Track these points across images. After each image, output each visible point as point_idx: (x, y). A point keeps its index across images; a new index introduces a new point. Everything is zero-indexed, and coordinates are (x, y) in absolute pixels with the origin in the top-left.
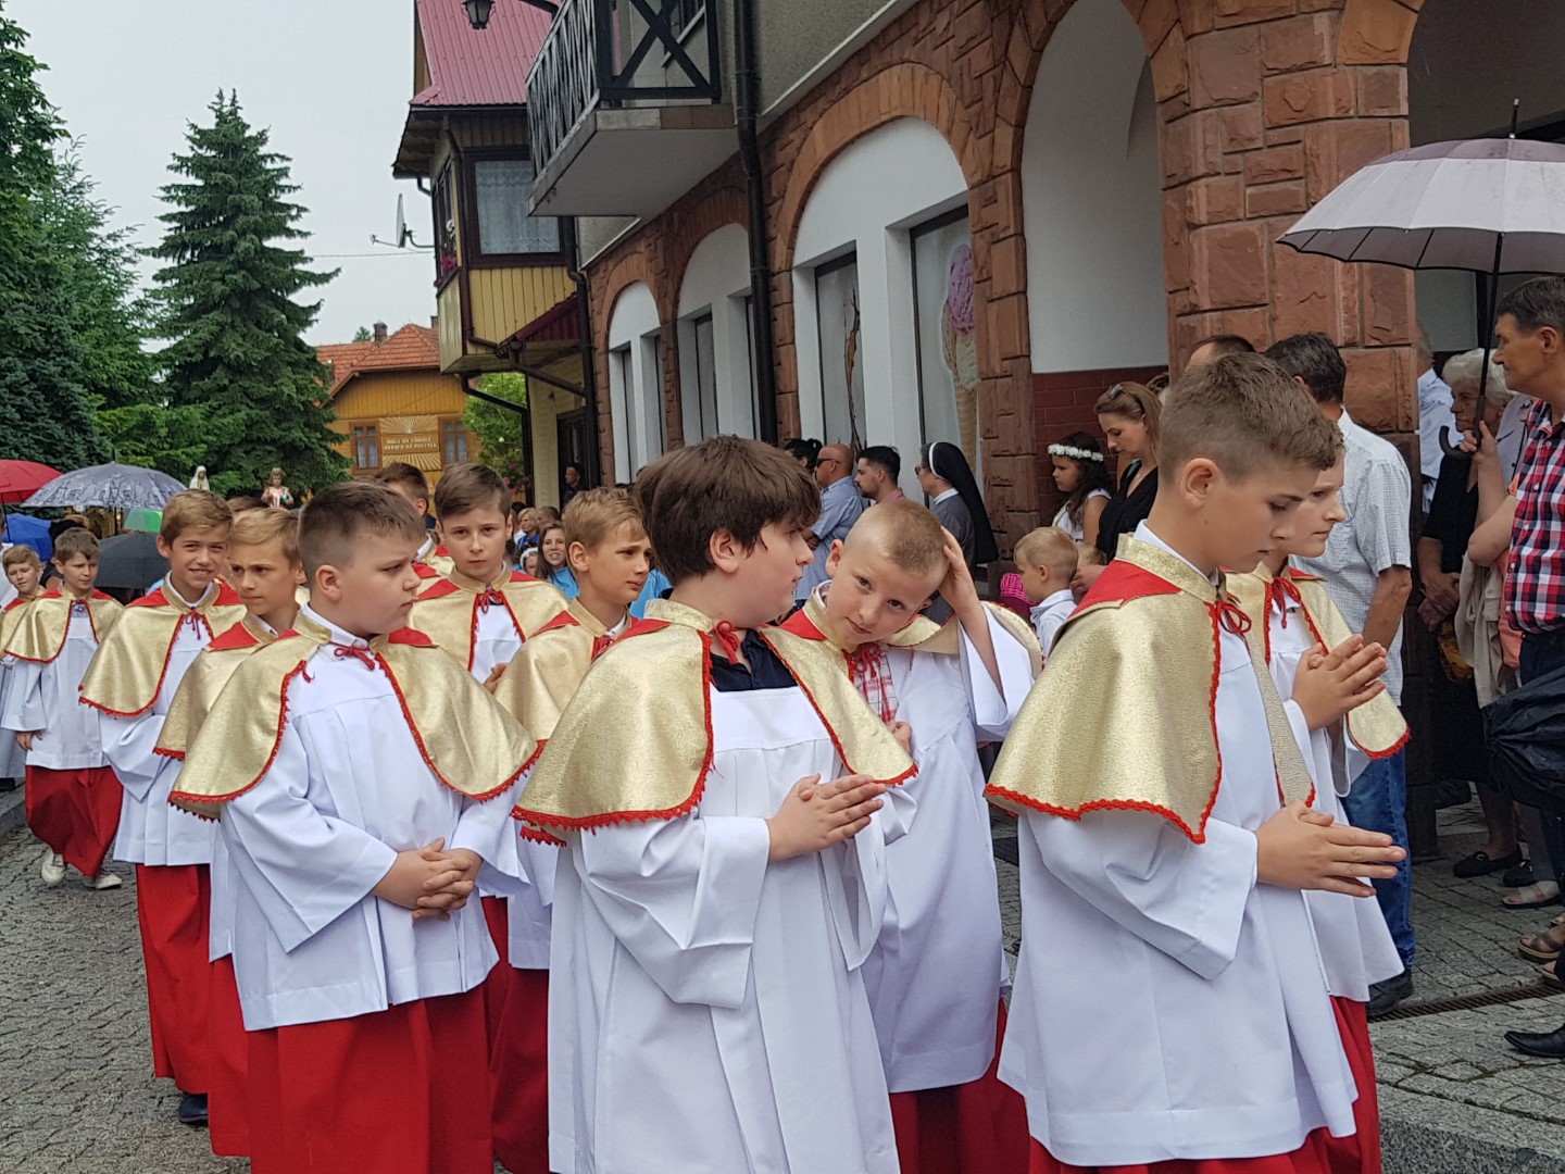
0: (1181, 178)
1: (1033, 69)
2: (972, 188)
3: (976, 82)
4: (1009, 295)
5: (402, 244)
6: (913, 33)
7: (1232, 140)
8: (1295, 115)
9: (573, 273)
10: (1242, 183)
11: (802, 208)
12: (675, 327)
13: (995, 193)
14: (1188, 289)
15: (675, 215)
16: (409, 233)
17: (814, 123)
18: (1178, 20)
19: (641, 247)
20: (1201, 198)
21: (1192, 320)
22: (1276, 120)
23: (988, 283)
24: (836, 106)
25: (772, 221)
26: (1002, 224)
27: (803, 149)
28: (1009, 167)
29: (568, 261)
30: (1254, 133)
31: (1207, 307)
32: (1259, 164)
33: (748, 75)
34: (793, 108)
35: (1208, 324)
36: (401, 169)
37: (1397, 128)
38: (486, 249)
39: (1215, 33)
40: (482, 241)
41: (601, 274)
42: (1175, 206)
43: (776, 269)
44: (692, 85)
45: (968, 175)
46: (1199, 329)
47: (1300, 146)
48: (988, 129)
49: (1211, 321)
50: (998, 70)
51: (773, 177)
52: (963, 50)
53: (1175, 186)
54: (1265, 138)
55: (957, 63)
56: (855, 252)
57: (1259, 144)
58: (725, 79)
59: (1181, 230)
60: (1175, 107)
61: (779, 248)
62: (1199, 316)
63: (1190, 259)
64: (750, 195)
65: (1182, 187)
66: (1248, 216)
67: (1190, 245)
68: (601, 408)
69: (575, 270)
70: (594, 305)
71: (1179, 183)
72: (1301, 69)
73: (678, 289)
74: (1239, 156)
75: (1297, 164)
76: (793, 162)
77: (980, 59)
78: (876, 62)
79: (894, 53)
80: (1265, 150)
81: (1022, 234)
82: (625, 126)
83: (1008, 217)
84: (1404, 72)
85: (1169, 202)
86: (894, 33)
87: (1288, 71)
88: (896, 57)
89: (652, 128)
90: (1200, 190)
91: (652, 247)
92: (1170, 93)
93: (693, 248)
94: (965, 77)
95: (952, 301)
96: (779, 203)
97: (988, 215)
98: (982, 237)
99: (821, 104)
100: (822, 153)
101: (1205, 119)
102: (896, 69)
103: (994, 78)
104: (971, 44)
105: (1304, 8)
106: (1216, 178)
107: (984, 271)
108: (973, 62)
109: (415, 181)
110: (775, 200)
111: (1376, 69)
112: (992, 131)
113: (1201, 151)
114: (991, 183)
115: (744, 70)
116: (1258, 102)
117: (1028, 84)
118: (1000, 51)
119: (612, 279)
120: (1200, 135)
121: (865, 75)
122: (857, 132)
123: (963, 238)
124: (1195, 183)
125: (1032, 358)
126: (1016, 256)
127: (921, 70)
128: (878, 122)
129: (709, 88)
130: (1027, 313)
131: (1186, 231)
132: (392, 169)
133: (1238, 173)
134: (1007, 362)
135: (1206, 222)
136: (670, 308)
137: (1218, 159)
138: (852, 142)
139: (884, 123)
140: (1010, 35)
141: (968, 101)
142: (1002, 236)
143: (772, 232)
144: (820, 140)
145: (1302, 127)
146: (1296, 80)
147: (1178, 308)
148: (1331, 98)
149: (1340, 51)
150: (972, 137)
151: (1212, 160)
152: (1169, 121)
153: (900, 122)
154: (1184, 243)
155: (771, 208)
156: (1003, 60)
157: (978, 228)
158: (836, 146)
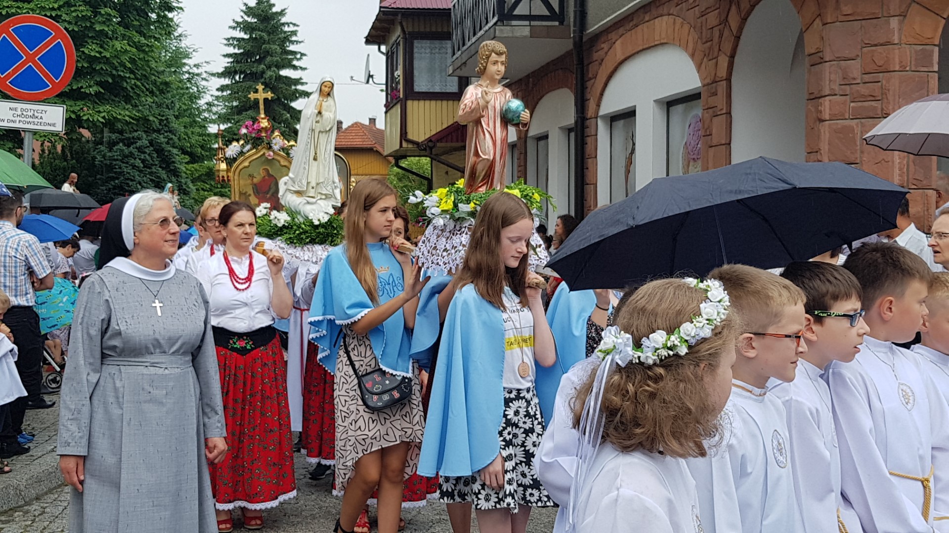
0: (816, 94)
1: (741, 29)
2: (704, 86)
3: (710, 31)
4: (721, 145)
5: (368, 82)
7: (844, 78)
8: (878, 68)
10: (848, 100)
11: (606, 85)
12: (526, 142)
13: (716, 91)
14: (817, 152)
16: (372, 76)
17: (616, 40)
18: (820, 15)
20: (826, 106)
22: (868, 70)
23: (710, 137)
24: (630, 32)
25: (588, 90)
26: (720, 107)
27: (609, 54)
28: (725, 78)
30: (855, 76)
32: (858, 91)
33: (581, 11)
34: (604, 31)
36: (370, 40)
37: (932, 78)
38: (417, 89)
39: (838, 23)
40: (415, 84)
42: (813, 109)
43: (589, 116)
44: (548, 13)
45: (702, 80)
47: (880, 84)
48: (714, 57)
50: (722, 26)
51: (590, 66)
52: (703, 13)
53: (813, 99)
54: (862, 79)
55: (699, 20)
56: (635, 111)
57: (859, 81)
58: (567, 12)
59: (815, 122)
60: (815, 59)
61: (591, 105)
63: (819, 137)
64: (577, 74)
65: (817, 100)
66: (851, 117)
67: (819, 130)
71: (815, 98)
72: (882, 45)
74: (848, 86)
75: (877, 93)
76: (602, 60)
77: (713, 19)
78: (654, 12)
79: (665, 9)
80: (861, 85)
81: (730, 114)
82: (510, 35)
83: (723, 104)
84: (936, 49)
85: (810, 107)
87: (876, 45)
88: (665, 11)
89: (525, 37)
90: (826, 102)
92: (813, 51)
93: (540, 100)
94: (704, 28)
95: (688, 144)
96: (593, 81)
97: (712, 101)
98: (707, 112)
99: (621, 30)
100: (620, 57)
101: (831, 66)
102: (665, 18)
103: (720, 30)
104: (707, 11)
105: (885, 14)
106: (835, 97)
107: (708, 131)
108: (708, 21)
109: (376, 47)
110: (591, 79)
111: (921, 47)
112: (717, 57)
113: (828, 82)
114: (714, 85)
115: (578, 9)
116: (859, 60)
117: (738, 35)
118: (723, 17)
120: (827, 74)
121: (647, 18)
122: (641, 48)
123: (697, 110)
124: (823, 98)
126: (726, 125)
127: (679, 21)
128: (653, 44)
129: (559, 16)
131: (818, 122)
132: (364, 40)
133: (847, 95)
135: (828, 119)
138: (638, 52)
139: (656, 45)
140: (729, 10)
141: (704, 40)
142: (719, 113)
143: (588, 96)
144: (619, 49)
145: (881, 75)
146: (879, 51)
148: (897, 60)
149: (903, 37)
150: (705, 59)
151: (833, 87)
152: (812, 66)
153: (666, 46)
154: (816, 129)
155: (588, 83)
156: (725, 21)
157: (706, 107)
158: (628, 54)
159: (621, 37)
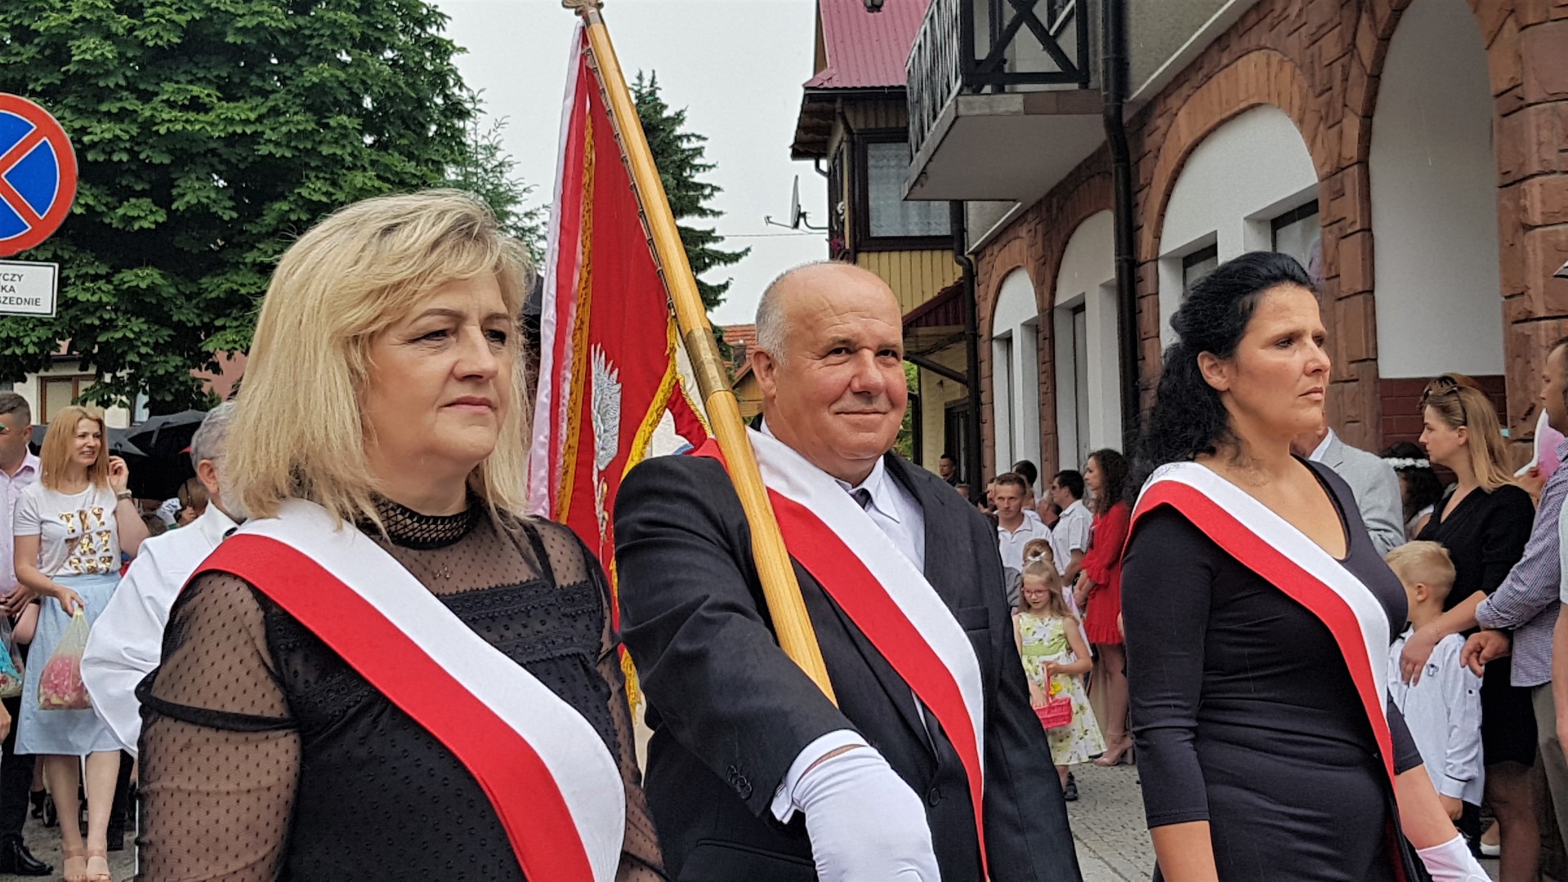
0: (1516, 174)
1: (1380, 59)
2: (1322, 180)
3: (1326, 71)
4: (1356, 294)
5: (796, 225)
6: (1268, 20)
9: (960, 258)
11: (1168, 196)
12: (1051, 316)
13: (1342, 183)
14: (1522, 294)
15: (1055, 201)
16: (804, 215)
17: (1179, 109)
18: (1512, 11)
19: (1023, 232)
20: (1535, 197)
21: (1527, 328)
23: (1336, 280)
24: (1199, 91)
25: (1140, 208)
26: (1350, 218)
27: (1168, 136)
28: (1355, 160)
29: (956, 245)
31: (1542, 315)
33: (1116, 60)
34: (1159, 94)
35: (1543, 333)
36: (799, 152)
38: (875, 232)
39: (1549, 24)
40: (872, 223)
41: (987, 258)
42: (1510, 205)
43: (1142, 259)
44: (1058, 69)
45: (1319, 167)
46: (1533, 338)
48: (1337, 120)
49: (1546, 330)
50: (1348, 57)
51: (1141, 163)
52: (1315, 38)
53: (1511, 184)
55: (1309, 52)
56: (1215, 246)
58: (1093, 63)
59: (1516, 231)
60: (1510, 101)
61: (1146, 236)
62: (1534, 323)
63: (1524, 262)
64: (1117, 178)
65: (1517, 185)
67: (1524, 247)
68: (984, 398)
69: (962, 254)
70: (979, 291)
71: (1512, 182)
73: (1055, 277)
76: (1159, 148)
77: (1330, 46)
78: (1236, 46)
79: (1252, 39)
81: (1370, 230)
82: (987, 111)
83: (1358, 211)
85: (1504, 201)
86: (1253, 18)
88: (1253, 44)
89: (1015, 113)
90: (1534, 187)
91: (1033, 233)
92: (1505, 86)
93: (1069, 236)
94: (1316, 66)
96: (1146, 191)
97: (1337, 208)
98: (1330, 232)
99: (1185, 90)
100: (1186, 141)
101: (1540, 113)
102: (1253, 55)
103: (1343, 66)
104: (1322, 32)
106: (1552, 177)
107: (1333, 268)
108: (1324, 50)
109: (811, 163)
110: (1142, 187)
112: (1341, 121)
113: (1535, 148)
114: (1339, 176)
115: (1111, 55)
117: (1376, 74)
118: (1349, 40)
119: (997, 264)
120: (1533, 131)
121: (1225, 61)
122: (1217, 119)
124: (1529, 181)
125: (1380, 361)
126: (1363, 254)
127: (1276, 57)
128: (1236, 109)
129: (1081, 74)
130: (1374, 313)
131: (1521, 231)
132: (790, 151)
134: (1353, 365)
135: (1540, 223)
136: (1047, 295)
137: (1552, 156)
139: (1243, 111)
140: (1358, 19)
141: (1318, 91)
142: (1350, 231)
143: (1140, 220)
144: (1184, 128)
147: (1514, 314)
150: (1322, 127)
151: (1546, 156)
152: (1505, 115)
153: (1258, 109)
154: (1519, 246)
155: (1139, 195)
156: (1351, 49)
157: (1328, 222)
158: (1198, 134)
159: (1185, 101)
